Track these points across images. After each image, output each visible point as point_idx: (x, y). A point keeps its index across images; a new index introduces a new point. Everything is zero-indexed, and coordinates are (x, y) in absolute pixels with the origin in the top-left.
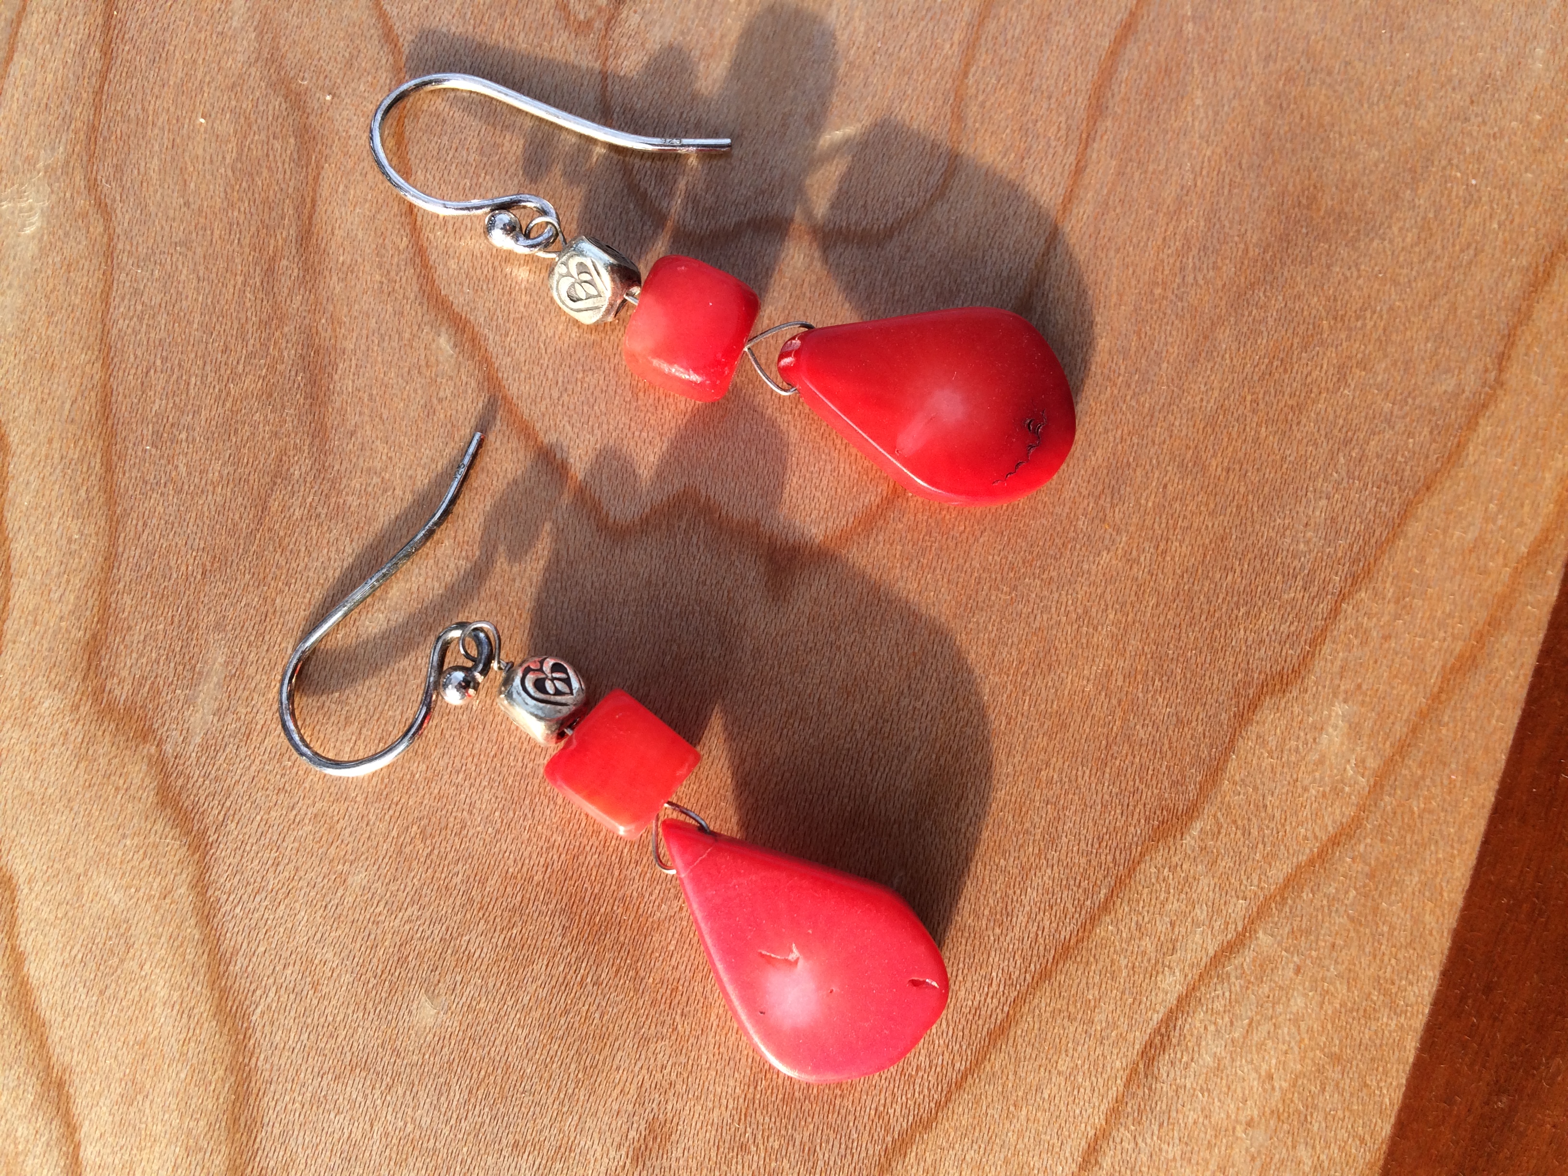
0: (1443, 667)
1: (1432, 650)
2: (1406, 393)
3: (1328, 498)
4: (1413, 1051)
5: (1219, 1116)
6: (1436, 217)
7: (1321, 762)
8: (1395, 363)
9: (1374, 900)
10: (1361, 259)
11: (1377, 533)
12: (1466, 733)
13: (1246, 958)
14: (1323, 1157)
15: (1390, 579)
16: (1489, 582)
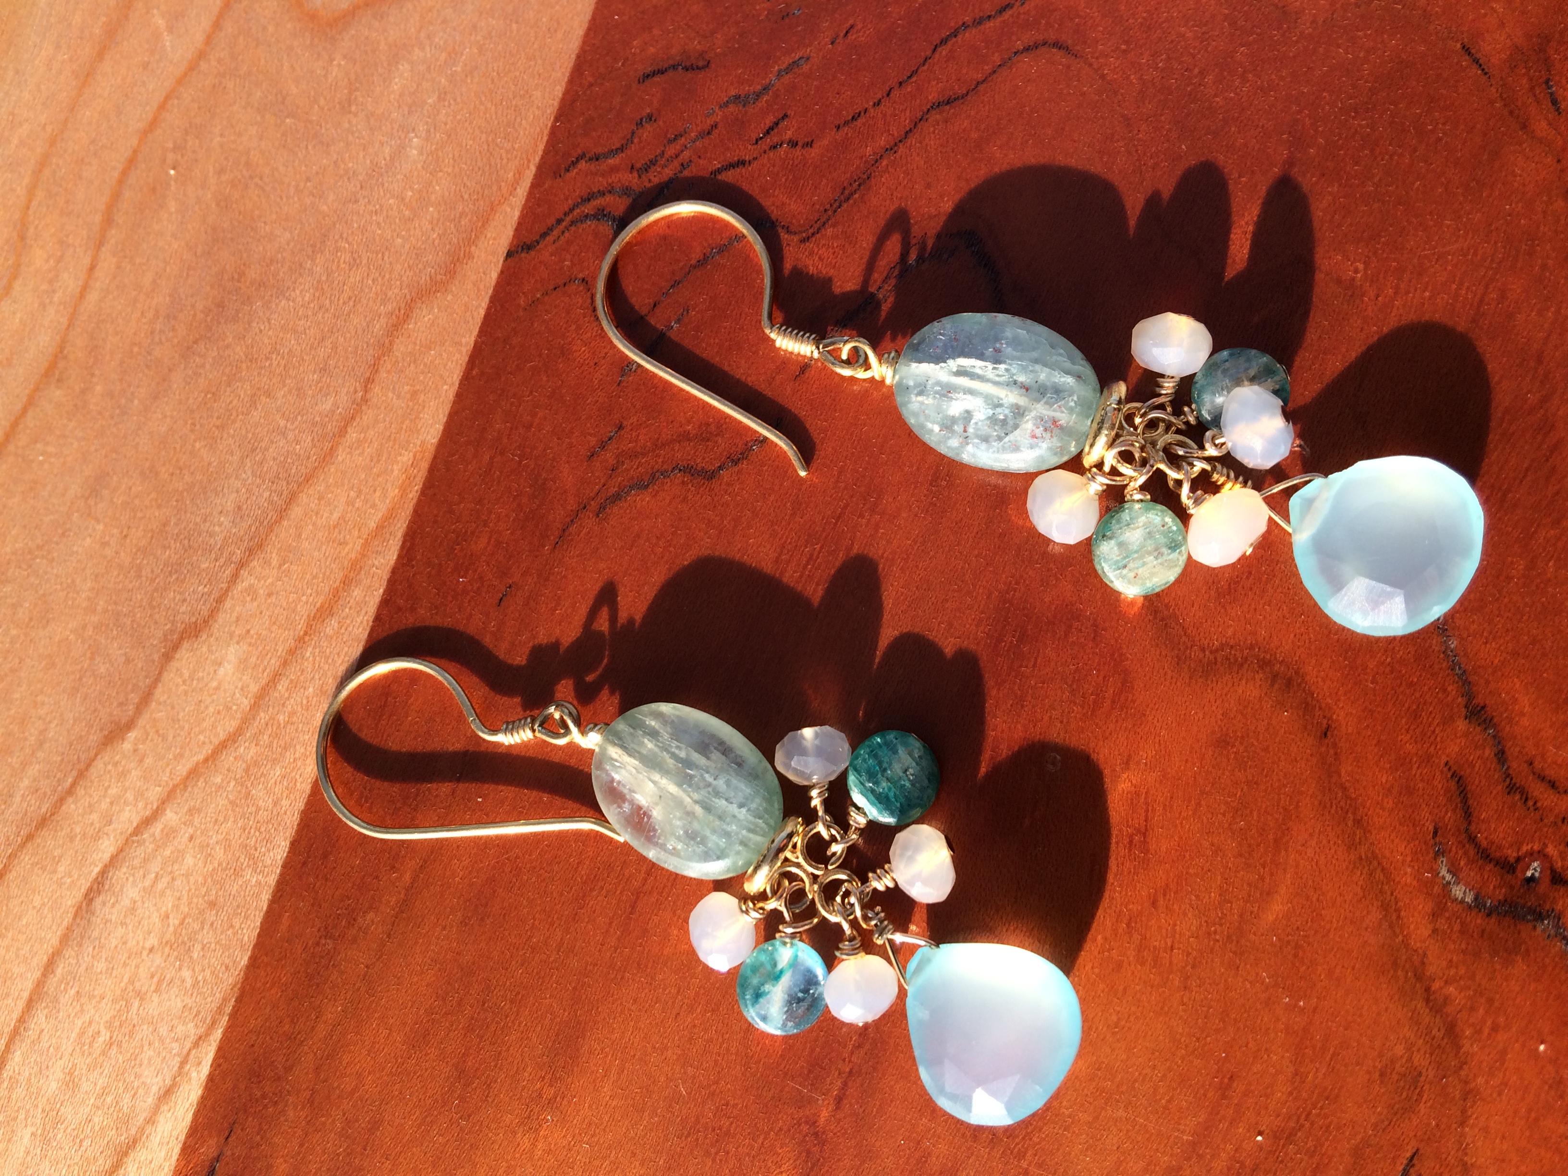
0: (309, 616)
1: (302, 603)
2: (297, 411)
3: (237, 492)
4: (266, 901)
5: (131, 943)
6: (327, 279)
7: (217, 688)
8: (290, 391)
9: (247, 788)
10: (272, 316)
11: (269, 517)
12: (322, 664)
13: (157, 828)
14: (200, 978)
15: (276, 551)
16: (346, 550)
